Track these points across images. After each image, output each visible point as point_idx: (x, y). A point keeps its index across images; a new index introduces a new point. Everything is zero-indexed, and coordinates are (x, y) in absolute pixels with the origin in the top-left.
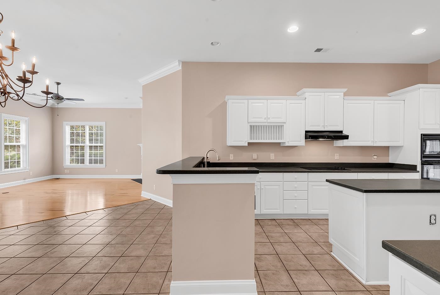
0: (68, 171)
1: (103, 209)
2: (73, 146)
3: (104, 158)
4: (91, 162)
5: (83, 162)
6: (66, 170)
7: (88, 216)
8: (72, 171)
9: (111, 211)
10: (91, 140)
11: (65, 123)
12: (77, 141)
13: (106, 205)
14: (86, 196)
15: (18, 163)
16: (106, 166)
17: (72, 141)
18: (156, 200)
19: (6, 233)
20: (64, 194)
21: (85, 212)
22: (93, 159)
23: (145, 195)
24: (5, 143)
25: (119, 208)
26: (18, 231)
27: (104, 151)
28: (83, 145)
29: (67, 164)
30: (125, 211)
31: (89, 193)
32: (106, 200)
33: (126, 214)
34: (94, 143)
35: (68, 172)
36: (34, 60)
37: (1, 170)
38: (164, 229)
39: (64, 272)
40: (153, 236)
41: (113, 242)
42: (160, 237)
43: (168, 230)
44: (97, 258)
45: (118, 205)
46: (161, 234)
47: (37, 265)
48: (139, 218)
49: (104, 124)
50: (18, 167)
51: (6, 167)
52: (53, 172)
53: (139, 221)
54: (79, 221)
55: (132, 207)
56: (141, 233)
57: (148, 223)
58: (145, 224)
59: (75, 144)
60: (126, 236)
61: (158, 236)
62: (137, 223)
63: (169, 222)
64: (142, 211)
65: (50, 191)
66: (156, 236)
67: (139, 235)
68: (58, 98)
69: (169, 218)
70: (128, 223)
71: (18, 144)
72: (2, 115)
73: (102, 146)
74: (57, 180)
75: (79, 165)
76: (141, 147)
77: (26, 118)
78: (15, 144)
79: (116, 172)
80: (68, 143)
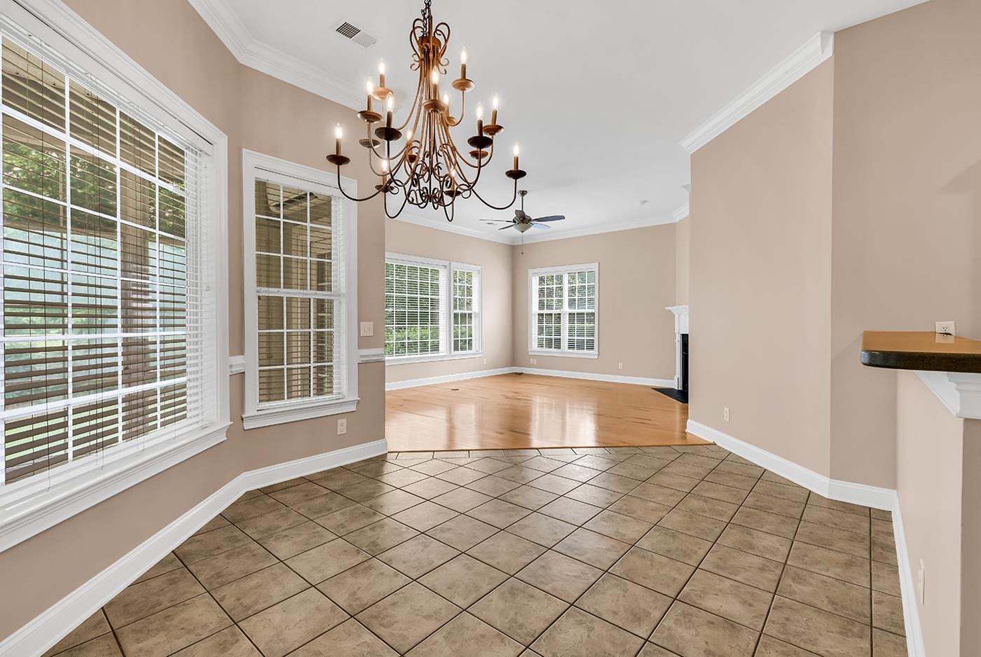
0: (535, 360)
2: (543, 315)
3: (595, 339)
4: (571, 346)
5: (558, 344)
6: (532, 360)
7: (577, 457)
8: (543, 362)
9: (625, 458)
10: (572, 303)
11: (531, 271)
12: (550, 307)
13: (600, 438)
15: (470, 345)
16: (599, 354)
17: (541, 306)
19: (453, 461)
20: (529, 402)
22: (576, 341)
24: (454, 310)
25: (638, 451)
26: (469, 460)
27: (595, 324)
28: (558, 311)
29: (533, 348)
30: (657, 464)
31: (568, 405)
33: (659, 470)
34: (577, 308)
35: (536, 363)
36: (496, 103)
37: (450, 352)
38: (789, 548)
39: (547, 588)
40: (757, 561)
41: (644, 544)
42: (782, 573)
43: (805, 556)
44: (615, 579)
45: (637, 445)
46: (784, 562)
47: (499, 546)
48: (696, 491)
49: (595, 267)
50: (470, 348)
51: (456, 348)
52: (513, 361)
53: (699, 500)
54: (561, 464)
55: (672, 457)
56: (715, 539)
57: (729, 512)
58: (721, 515)
59: (545, 311)
60: (674, 536)
61: (777, 567)
62: (695, 503)
63: (798, 527)
64: (701, 474)
65: (510, 395)
66: (768, 564)
67: (711, 544)
68: (523, 220)
69: (794, 514)
70: (670, 498)
71: (470, 311)
72: (450, 264)
73: (592, 313)
74: (519, 376)
75: (553, 350)
76: (674, 315)
77: (479, 268)
78: (466, 311)
79: (620, 368)
80: (535, 308)
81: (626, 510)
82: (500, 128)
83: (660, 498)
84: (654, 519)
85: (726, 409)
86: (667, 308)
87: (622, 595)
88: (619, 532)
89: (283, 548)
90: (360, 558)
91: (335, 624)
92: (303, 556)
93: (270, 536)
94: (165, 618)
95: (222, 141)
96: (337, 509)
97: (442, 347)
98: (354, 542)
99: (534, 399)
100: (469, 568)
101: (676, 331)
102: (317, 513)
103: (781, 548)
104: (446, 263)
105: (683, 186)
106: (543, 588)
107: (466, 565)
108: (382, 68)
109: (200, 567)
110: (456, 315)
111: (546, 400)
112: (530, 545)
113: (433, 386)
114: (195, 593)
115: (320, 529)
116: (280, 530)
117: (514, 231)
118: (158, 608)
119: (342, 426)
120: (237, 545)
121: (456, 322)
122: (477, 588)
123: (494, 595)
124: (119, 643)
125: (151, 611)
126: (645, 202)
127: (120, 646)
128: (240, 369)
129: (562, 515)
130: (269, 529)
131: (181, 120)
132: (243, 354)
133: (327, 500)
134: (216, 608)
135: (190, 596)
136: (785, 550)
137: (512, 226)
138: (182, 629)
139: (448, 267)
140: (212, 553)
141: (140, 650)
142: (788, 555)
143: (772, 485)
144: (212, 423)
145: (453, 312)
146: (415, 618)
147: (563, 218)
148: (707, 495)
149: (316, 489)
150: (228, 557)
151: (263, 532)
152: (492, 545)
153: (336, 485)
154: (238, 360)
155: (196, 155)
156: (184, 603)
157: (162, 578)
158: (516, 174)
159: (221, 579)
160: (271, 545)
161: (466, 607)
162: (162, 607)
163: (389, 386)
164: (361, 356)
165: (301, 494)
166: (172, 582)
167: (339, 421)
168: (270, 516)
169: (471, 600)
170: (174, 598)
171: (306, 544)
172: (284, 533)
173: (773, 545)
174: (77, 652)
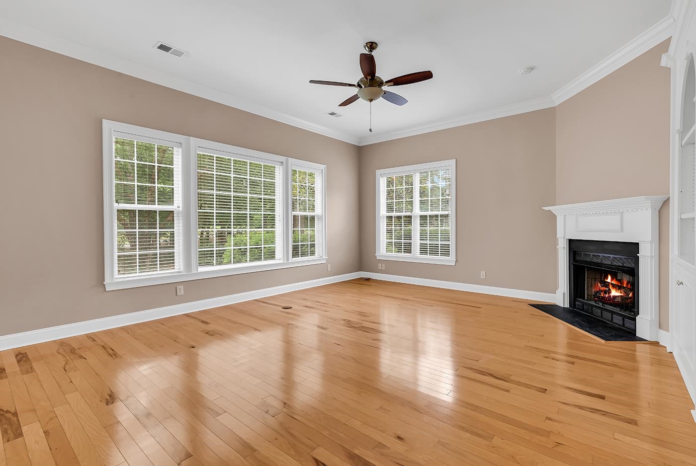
0: (384, 265)
3: (452, 243)
4: (423, 250)
5: (408, 249)
6: (380, 265)
8: (393, 267)
10: (424, 204)
11: (378, 172)
12: (399, 208)
15: (313, 246)
16: (456, 261)
17: (390, 208)
22: (428, 245)
24: (293, 212)
27: (451, 227)
28: (408, 214)
29: (381, 252)
34: (429, 210)
35: (384, 269)
37: (288, 259)
49: (451, 164)
50: (313, 253)
51: (295, 255)
52: (360, 266)
59: (394, 214)
68: (371, 81)
71: (312, 214)
72: (287, 160)
73: (447, 216)
74: (367, 283)
75: (403, 254)
76: (556, 216)
77: (323, 167)
78: (308, 214)
79: (482, 277)
80: (383, 211)
97: (279, 253)
101: (561, 236)
104: (282, 159)
110: (295, 218)
121: (295, 225)
139: (284, 163)
145: (292, 213)
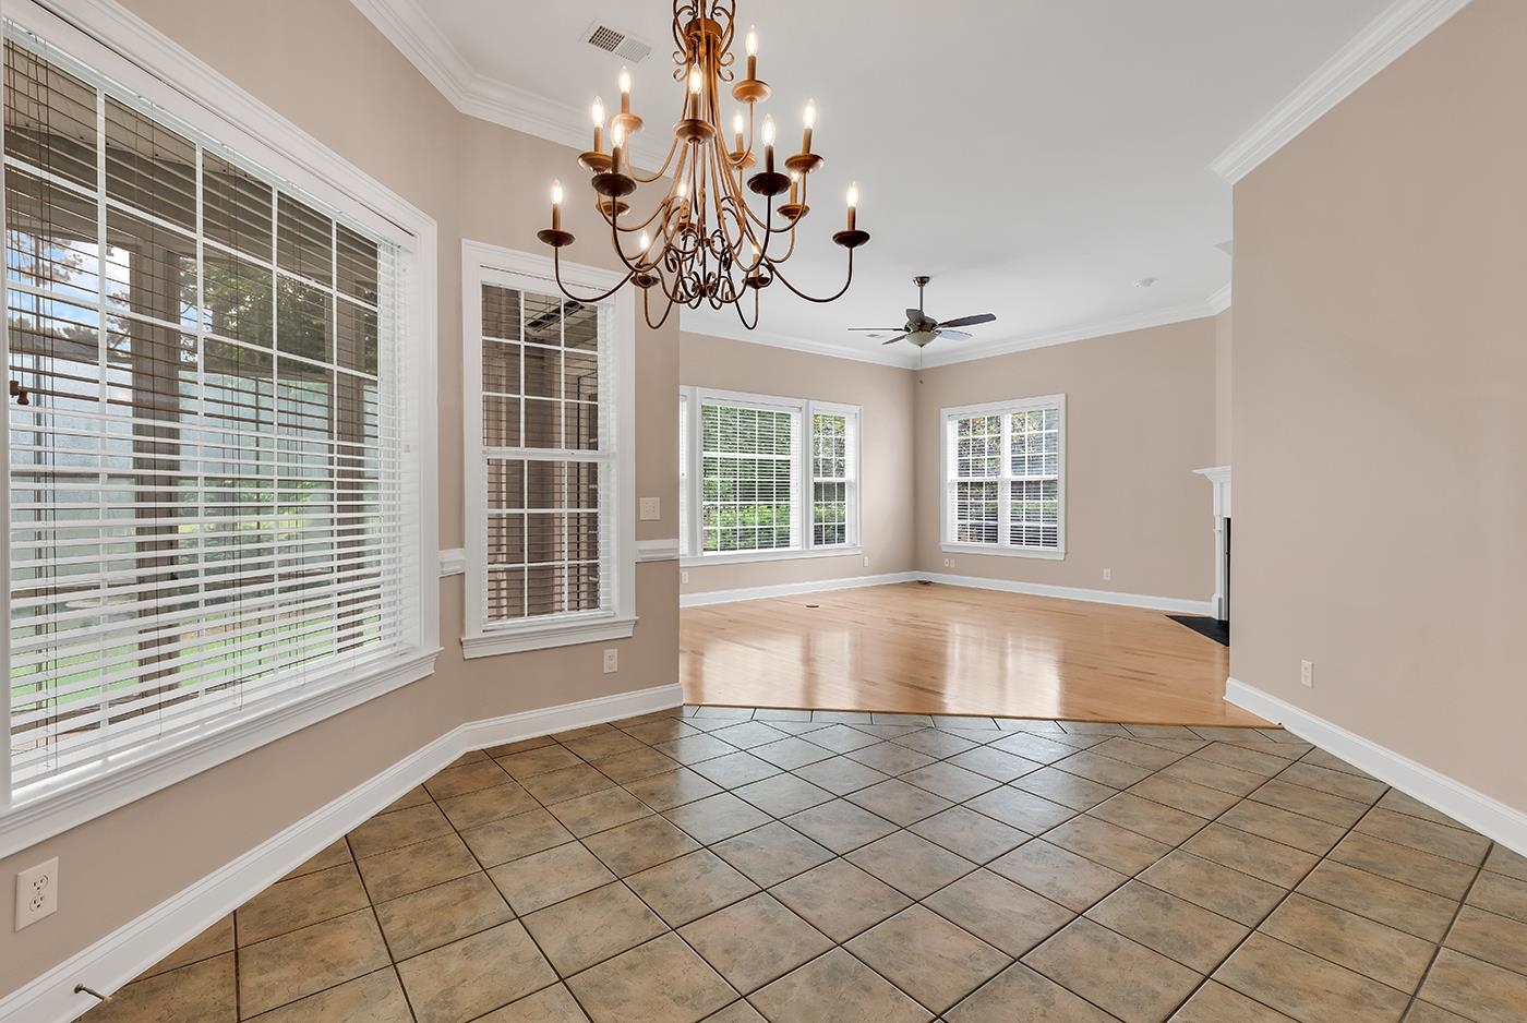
0: (953, 561)
1: (1055, 720)
2: (966, 484)
3: (1060, 526)
4: (1016, 537)
5: (993, 536)
6: (947, 560)
7: (1000, 734)
8: (967, 564)
9: (1091, 741)
10: (1017, 463)
11: (945, 412)
12: (978, 470)
13: (1066, 703)
14: (1003, 654)
15: (841, 529)
16: (1066, 554)
17: (964, 467)
18: (1390, 782)
19: (785, 726)
21: (992, 717)
22: (1024, 529)
23: (1246, 697)
25: (1121, 731)
26: (811, 726)
27: (1059, 500)
28: (992, 479)
29: (950, 540)
30: (1155, 759)
31: (1010, 643)
32: (1070, 685)
33: (1157, 772)
34: (1026, 472)
35: (953, 566)
36: (809, 117)
37: (808, 546)
38: (1428, 961)
39: (898, 977)
40: (1347, 982)
41: (1102, 913)
42: (1405, 1014)
43: (1466, 984)
44: (1031, 977)
45: (1121, 720)
46: (1410, 990)
47: (828, 885)
48: (1228, 818)
49: (1058, 400)
50: (841, 540)
51: (818, 541)
52: (915, 562)
53: (1232, 836)
54: (967, 745)
55: (1186, 748)
56: (1256, 922)
57: (1293, 869)
58: (1276, 872)
59: (971, 479)
60: (1167, 906)
61: (1392, 1001)
62: (1220, 843)
63: (1454, 918)
64: (1244, 785)
65: (903, 618)
66: (1373, 992)
67: (1246, 930)
68: (921, 326)
69: (1446, 888)
70: (1172, 827)
71: (841, 480)
72: (808, 404)
73: (1054, 481)
74: (925, 587)
75: (983, 544)
76: (1212, 483)
77: (856, 409)
78: (835, 479)
79: (1105, 578)
80: (952, 474)
81: (1078, 843)
82: (816, 158)
83: (1149, 827)
84: (1131, 867)
85: (1306, 664)
86: (1196, 471)
87: (1040, 1011)
88: (1054, 885)
89: (491, 848)
90: (598, 880)
91: (533, 988)
92: (515, 865)
93: (480, 826)
94: (306, 940)
95: (428, 230)
96: (585, 792)
97: (795, 538)
98: (597, 850)
99: (950, 629)
100: (768, 920)
101: (1216, 512)
102: (554, 795)
103: (1408, 961)
104: (801, 403)
105: (1218, 246)
106: (890, 976)
107: (763, 912)
108: (625, 83)
109: (373, 865)
110: (817, 486)
111: (972, 632)
112: (882, 890)
113: (780, 600)
114: (355, 905)
115: (552, 822)
116: (495, 817)
117: (908, 346)
118: (301, 923)
119: (611, 660)
120: (431, 835)
121: (817, 498)
122: (774, 959)
123: (800, 977)
124: (237, 970)
125: (292, 926)
126: (1151, 281)
127: (237, 975)
128: (458, 569)
129: (954, 841)
130: (481, 815)
131: (363, 202)
132: (462, 546)
133: (573, 776)
134: (375, 934)
135: (347, 909)
136: (1416, 965)
137: (903, 337)
138: (322, 961)
139: (804, 409)
140: (395, 844)
141: (260, 986)
142: (1424, 978)
143: (1400, 820)
144: (413, 649)
145: (813, 479)
146: (660, 998)
147: (991, 318)
148: (1249, 828)
149: (564, 756)
150: (414, 854)
151: (472, 819)
152: (817, 882)
153: (591, 753)
154: (454, 555)
155: (392, 254)
156: (335, 920)
157: (320, 877)
158: (852, 239)
159: (396, 889)
160: (478, 840)
161: (748, 991)
162: (308, 921)
163: (686, 601)
164: (642, 552)
165: (541, 763)
166: (332, 884)
167: (606, 651)
168: (489, 794)
169: (759, 980)
170: (327, 909)
171: (527, 845)
172: (498, 824)
173: (1390, 951)
174: (184, 975)
